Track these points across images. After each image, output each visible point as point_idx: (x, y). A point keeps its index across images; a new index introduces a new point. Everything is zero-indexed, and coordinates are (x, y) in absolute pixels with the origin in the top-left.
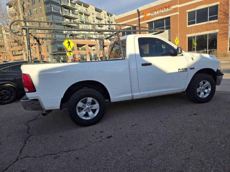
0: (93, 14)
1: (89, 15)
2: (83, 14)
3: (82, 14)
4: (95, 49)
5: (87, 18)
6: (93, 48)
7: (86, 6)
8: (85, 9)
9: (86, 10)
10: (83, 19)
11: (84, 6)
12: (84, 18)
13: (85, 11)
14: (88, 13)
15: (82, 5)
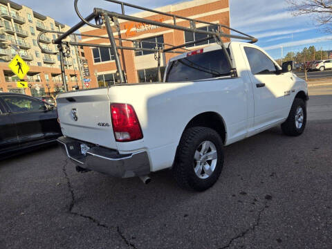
0: (30, 21)
1: (24, 23)
2: (12, 20)
3: (10, 20)
4: (39, 79)
5: (20, 27)
6: (35, 77)
7: (17, 7)
8: (15, 13)
9: (17, 13)
10: (12, 29)
11: (11, 7)
12: (14, 26)
13: (15, 16)
14: (21, 19)
15: (8, 4)
